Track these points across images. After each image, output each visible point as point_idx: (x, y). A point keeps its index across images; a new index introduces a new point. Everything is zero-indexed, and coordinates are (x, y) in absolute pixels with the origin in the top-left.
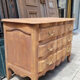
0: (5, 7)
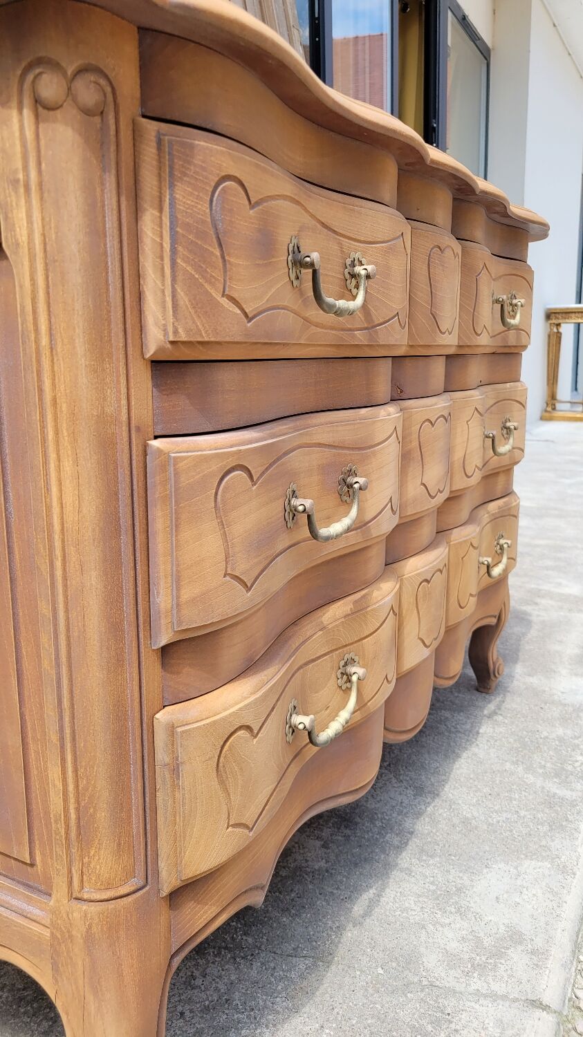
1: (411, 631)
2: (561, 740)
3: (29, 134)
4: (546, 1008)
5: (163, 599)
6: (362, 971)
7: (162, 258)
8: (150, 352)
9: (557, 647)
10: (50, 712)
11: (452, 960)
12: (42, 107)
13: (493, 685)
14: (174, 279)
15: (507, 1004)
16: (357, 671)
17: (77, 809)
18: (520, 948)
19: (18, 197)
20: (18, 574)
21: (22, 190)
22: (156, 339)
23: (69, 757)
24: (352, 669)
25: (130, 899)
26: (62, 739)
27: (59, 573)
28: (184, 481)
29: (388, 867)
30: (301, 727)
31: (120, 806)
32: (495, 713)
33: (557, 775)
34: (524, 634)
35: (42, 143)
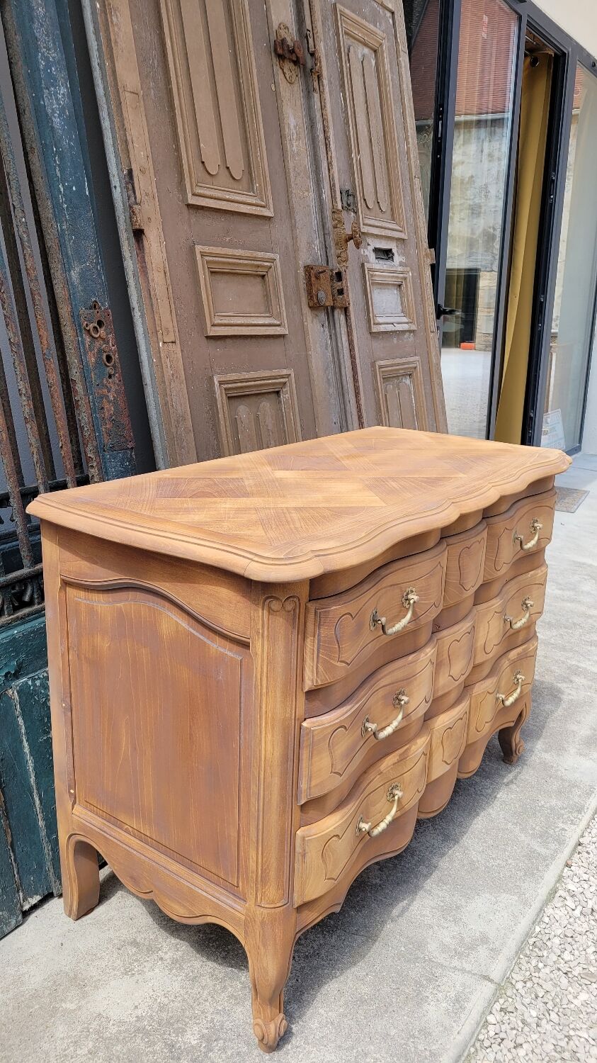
0: (50, 376)
1: (438, 757)
2: (552, 809)
3: (266, 620)
4: (491, 981)
5: (304, 785)
6: (392, 948)
7: (313, 654)
8: (306, 689)
9: (574, 727)
10: (253, 829)
11: (444, 948)
12: (271, 611)
13: (515, 759)
14: (317, 662)
15: (470, 976)
16: (398, 793)
17: (262, 870)
18: (485, 946)
19: (259, 638)
20: (242, 769)
21: (260, 636)
22: (308, 685)
23: (260, 848)
24: (396, 792)
25: (281, 908)
26: (258, 841)
27: (262, 776)
28: (316, 738)
29: (417, 888)
30: (364, 830)
31: (280, 870)
32: (512, 782)
33: (541, 837)
34: (552, 712)
35: (270, 621)
